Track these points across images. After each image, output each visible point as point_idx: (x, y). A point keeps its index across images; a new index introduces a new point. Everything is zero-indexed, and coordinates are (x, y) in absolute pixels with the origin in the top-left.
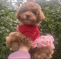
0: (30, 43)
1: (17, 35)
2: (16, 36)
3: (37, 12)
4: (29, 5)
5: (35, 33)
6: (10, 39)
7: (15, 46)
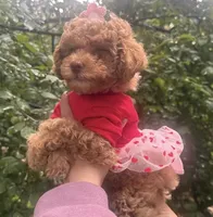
0: (108, 157)
1: (67, 130)
5: (126, 121)
6: (42, 142)
7: (58, 165)
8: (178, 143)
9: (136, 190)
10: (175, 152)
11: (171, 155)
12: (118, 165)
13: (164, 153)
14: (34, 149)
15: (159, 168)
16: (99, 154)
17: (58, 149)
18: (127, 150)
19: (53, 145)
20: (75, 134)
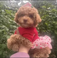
0: (29, 45)
1: (18, 37)
2: (16, 38)
3: (34, 15)
4: (27, 10)
6: (11, 41)
7: (16, 47)
8: (50, 40)
9: (38, 54)
10: (49, 43)
11: (48, 43)
12: (32, 47)
13: (46, 43)
14: (9, 43)
15: (44, 47)
16: (27, 44)
17: (15, 43)
18: (35, 43)
19: (14, 42)
20: (20, 38)
